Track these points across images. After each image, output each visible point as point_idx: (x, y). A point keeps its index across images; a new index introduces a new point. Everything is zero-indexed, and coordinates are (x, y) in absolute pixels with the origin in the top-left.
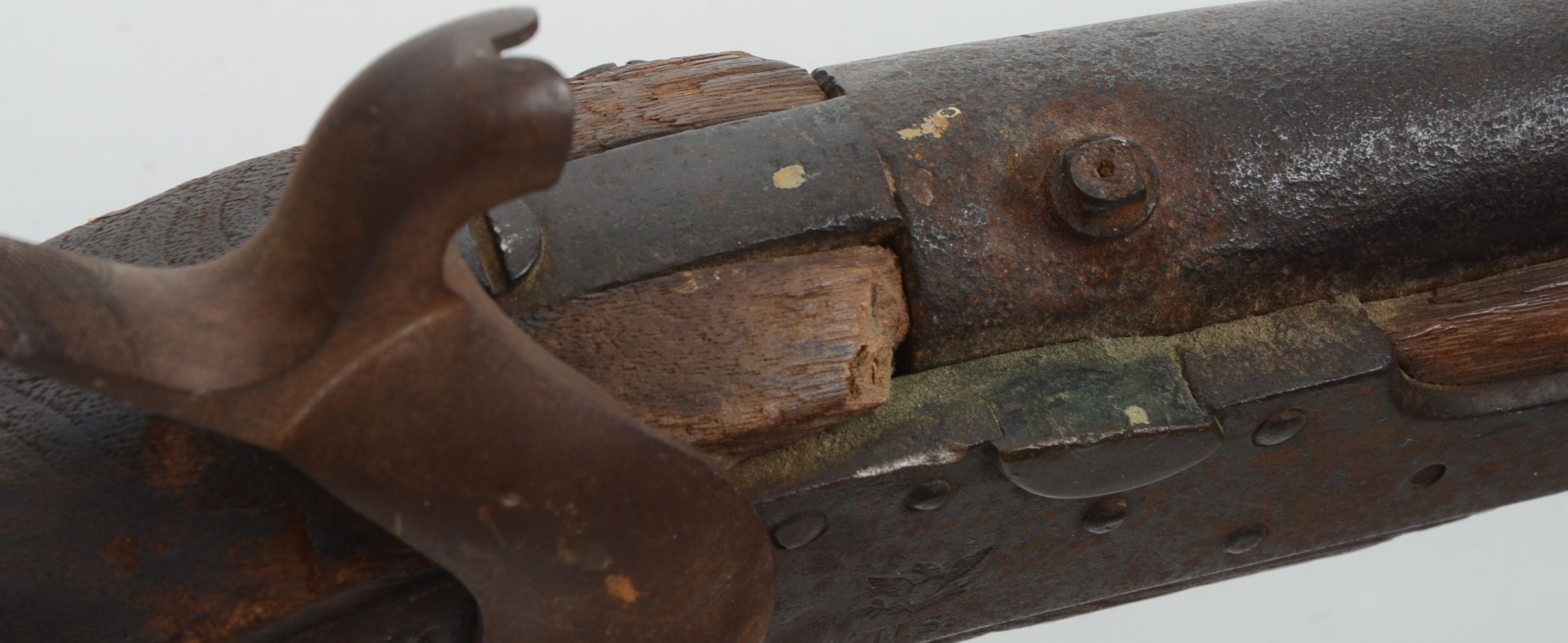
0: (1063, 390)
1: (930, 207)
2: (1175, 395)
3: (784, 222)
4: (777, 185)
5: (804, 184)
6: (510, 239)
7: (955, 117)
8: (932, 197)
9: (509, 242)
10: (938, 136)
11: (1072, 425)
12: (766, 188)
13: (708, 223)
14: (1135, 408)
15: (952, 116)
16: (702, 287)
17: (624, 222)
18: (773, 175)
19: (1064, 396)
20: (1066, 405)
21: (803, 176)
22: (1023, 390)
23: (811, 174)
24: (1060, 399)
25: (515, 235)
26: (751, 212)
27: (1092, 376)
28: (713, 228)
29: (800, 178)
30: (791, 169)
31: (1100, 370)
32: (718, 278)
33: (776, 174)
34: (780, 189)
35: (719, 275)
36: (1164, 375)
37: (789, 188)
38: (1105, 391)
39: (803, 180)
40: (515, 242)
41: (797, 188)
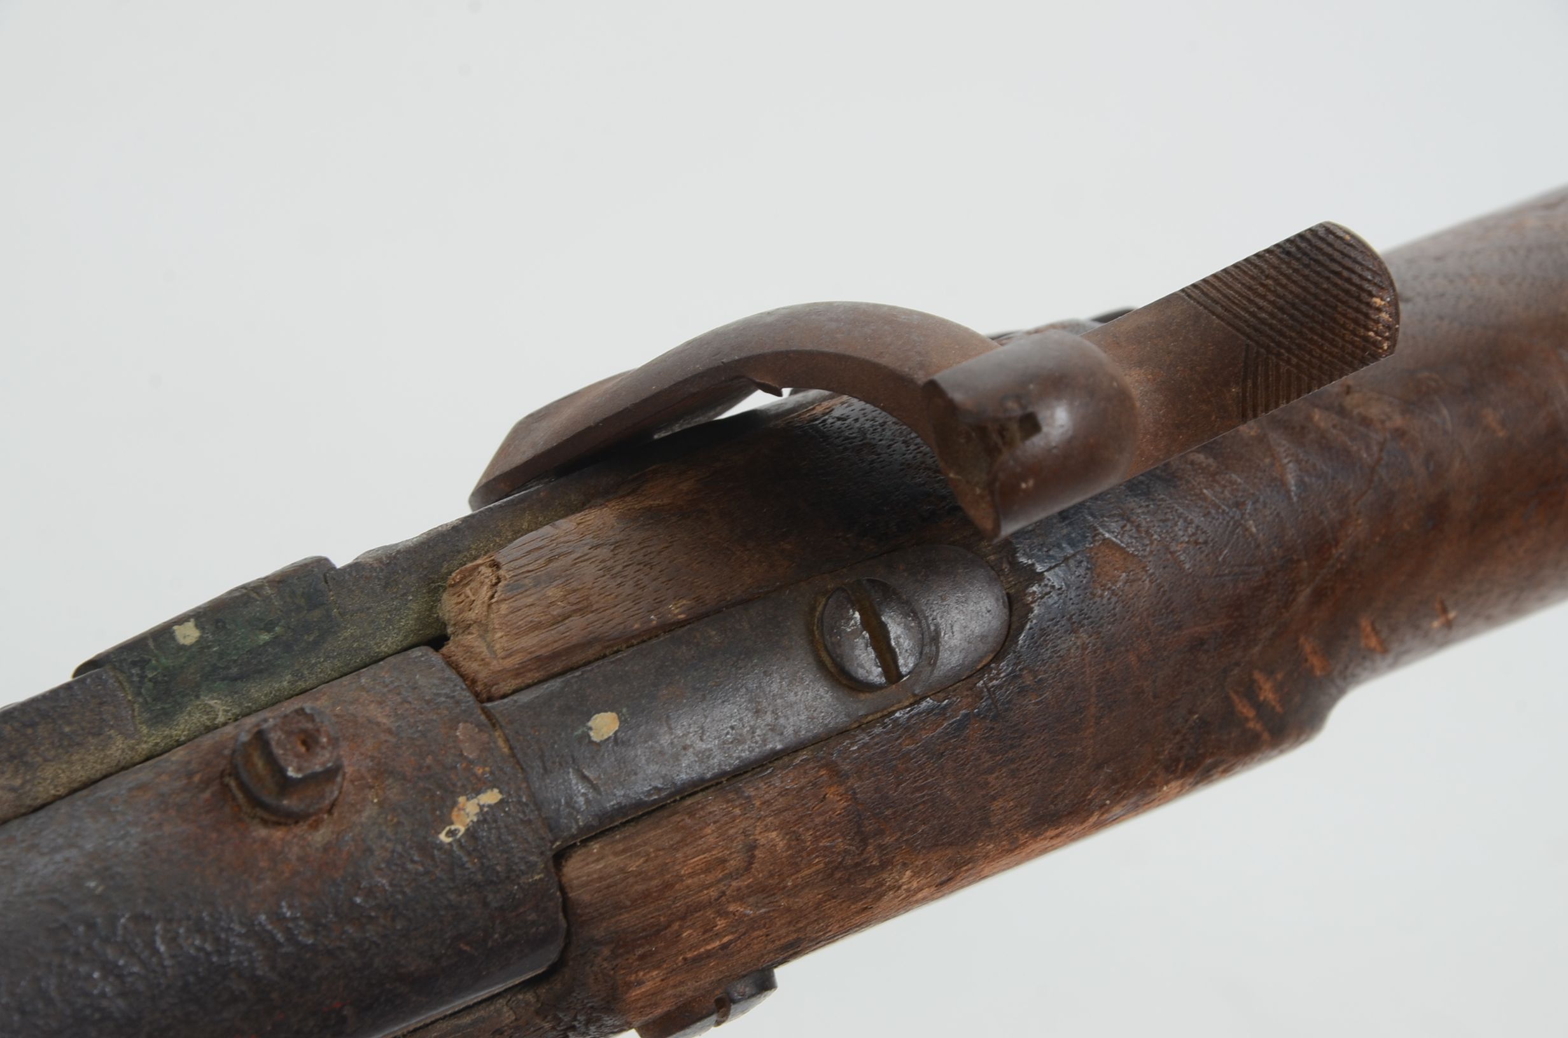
0: (266, 644)
1: (459, 722)
2: (142, 677)
3: (601, 679)
4: (614, 715)
5: (589, 720)
6: (853, 626)
7: (444, 828)
8: (458, 734)
9: (853, 622)
10: (462, 799)
11: (257, 600)
12: (624, 710)
13: (673, 669)
14: (188, 641)
15: (447, 828)
16: (666, 608)
17: (749, 665)
18: (620, 727)
19: (265, 637)
20: (262, 625)
21: (591, 729)
22: (306, 637)
23: (583, 732)
24: (269, 632)
25: (849, 630)
26: (635, 684)
27: (234, 670)
28: (667, 664)
29: (593, 727)
30: (603, 735)
31: (226, 682)
32: (652, 617)
33: (617, 728)
34: (612, 711)
35: (652, 620)
36: (154, 700)
37: (602, 714)
38: (221, 655)
39: (590, 724)
40: (847, 623)
41: (595, 714)
